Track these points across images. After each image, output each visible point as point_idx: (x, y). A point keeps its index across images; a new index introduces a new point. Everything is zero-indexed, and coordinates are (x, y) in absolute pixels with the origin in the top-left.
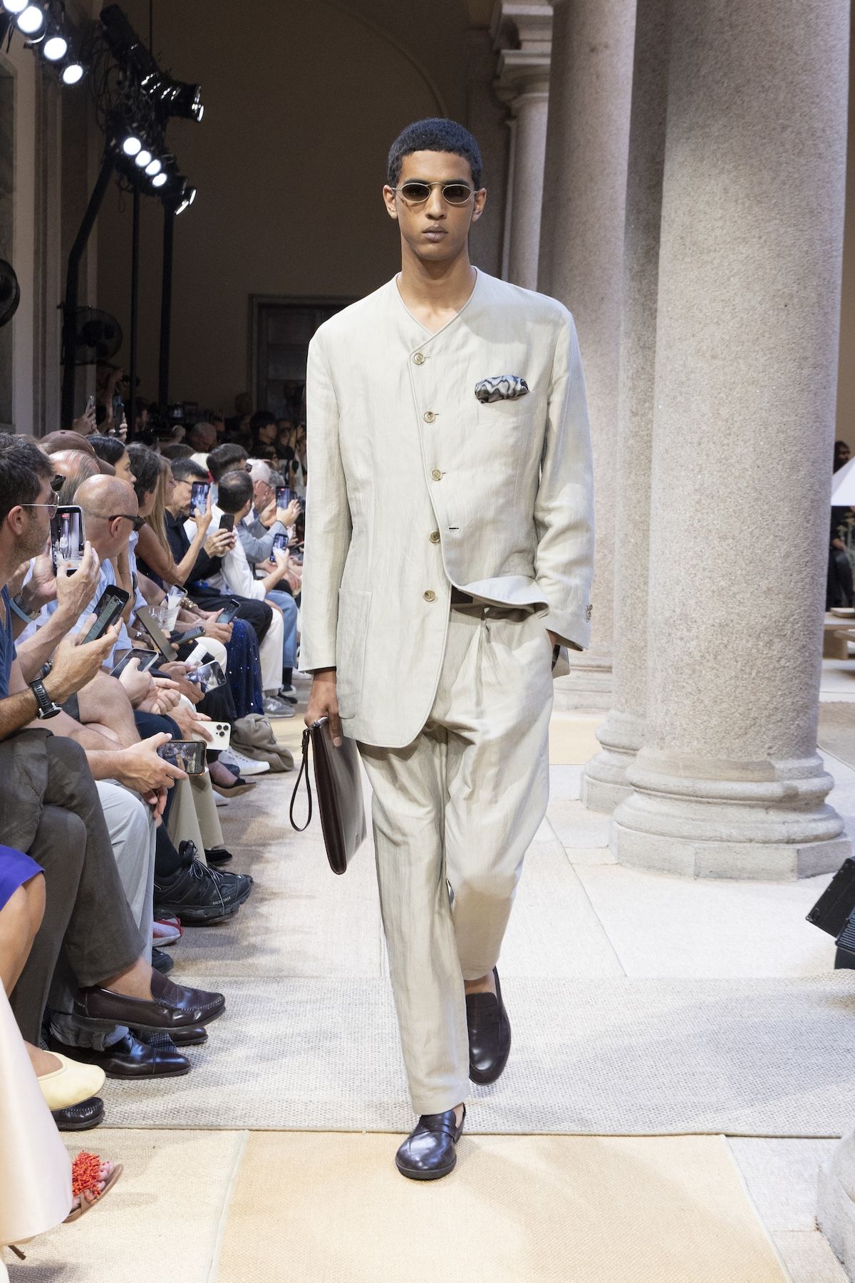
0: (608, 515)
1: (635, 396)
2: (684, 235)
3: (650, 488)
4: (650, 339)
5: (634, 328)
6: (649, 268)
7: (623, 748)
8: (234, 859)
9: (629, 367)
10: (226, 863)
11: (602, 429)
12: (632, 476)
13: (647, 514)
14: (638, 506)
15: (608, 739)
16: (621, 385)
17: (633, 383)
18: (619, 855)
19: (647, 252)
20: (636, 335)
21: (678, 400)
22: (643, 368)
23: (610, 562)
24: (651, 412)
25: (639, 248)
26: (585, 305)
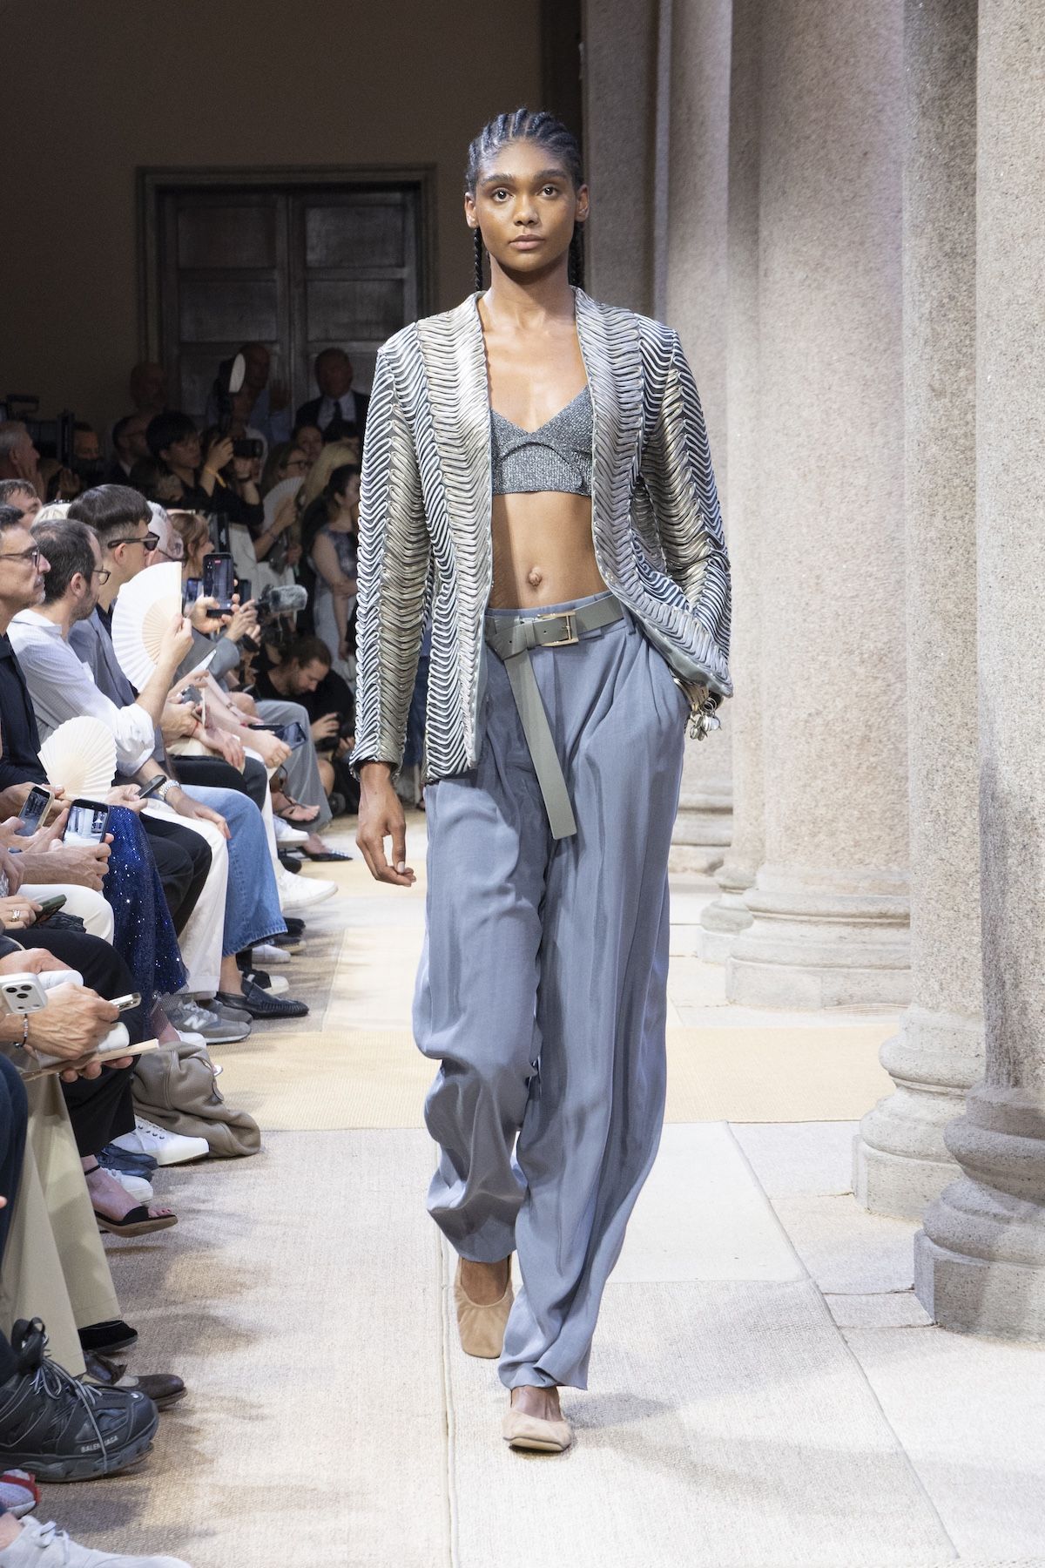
0: (891, 602)
1: (936, 357)
2: (1027, 21)
3: (973, 544)
4: (964, 238)
5: (932, 215)
6: (957, 90)
7: (938, 1083)
8: (141, 1340)
9: (923, 297)
10: (124, 1349)
11: (874, 425)
12: (938, 521)
13: (970, 599)
14: (950, 583)
15: (906, 1067)
16: (907, 333)
17: (932, 329)
18: (936, 1305)
19: (953, 58)
20: (934, 230)
21: (1026, 362)
22: (951, 298)
23: (900, 698)
24: (971, 388)
25: (935, 49)
26: (829, 170)
